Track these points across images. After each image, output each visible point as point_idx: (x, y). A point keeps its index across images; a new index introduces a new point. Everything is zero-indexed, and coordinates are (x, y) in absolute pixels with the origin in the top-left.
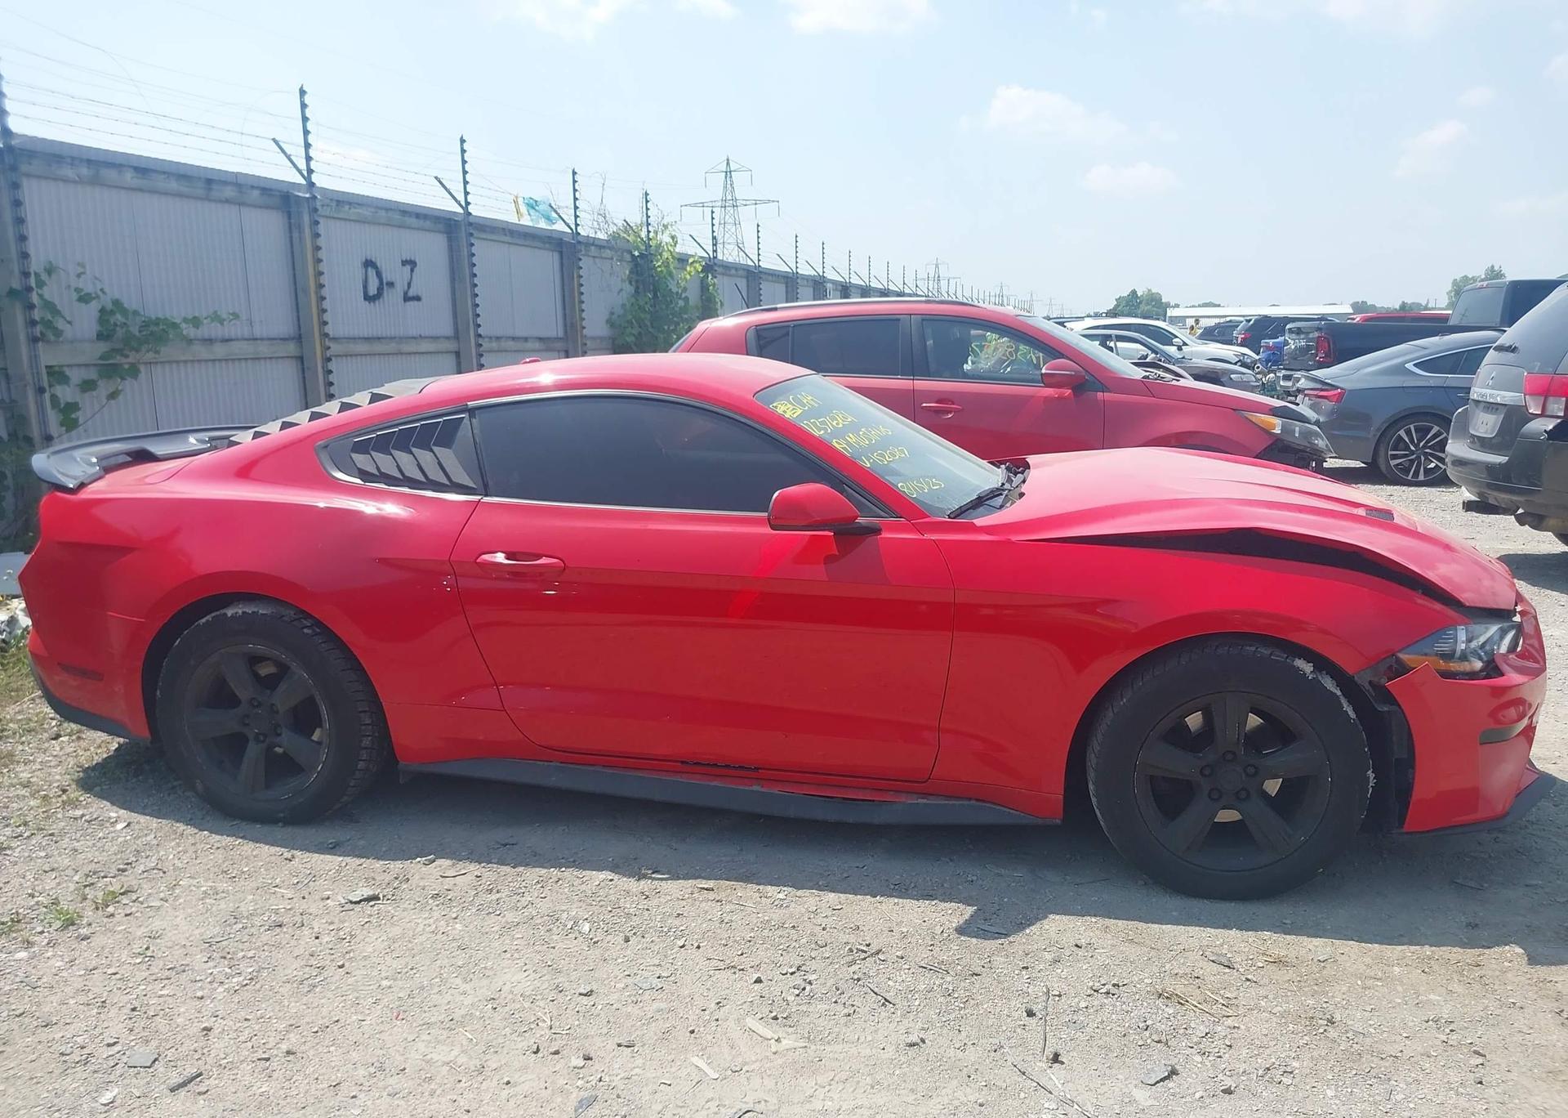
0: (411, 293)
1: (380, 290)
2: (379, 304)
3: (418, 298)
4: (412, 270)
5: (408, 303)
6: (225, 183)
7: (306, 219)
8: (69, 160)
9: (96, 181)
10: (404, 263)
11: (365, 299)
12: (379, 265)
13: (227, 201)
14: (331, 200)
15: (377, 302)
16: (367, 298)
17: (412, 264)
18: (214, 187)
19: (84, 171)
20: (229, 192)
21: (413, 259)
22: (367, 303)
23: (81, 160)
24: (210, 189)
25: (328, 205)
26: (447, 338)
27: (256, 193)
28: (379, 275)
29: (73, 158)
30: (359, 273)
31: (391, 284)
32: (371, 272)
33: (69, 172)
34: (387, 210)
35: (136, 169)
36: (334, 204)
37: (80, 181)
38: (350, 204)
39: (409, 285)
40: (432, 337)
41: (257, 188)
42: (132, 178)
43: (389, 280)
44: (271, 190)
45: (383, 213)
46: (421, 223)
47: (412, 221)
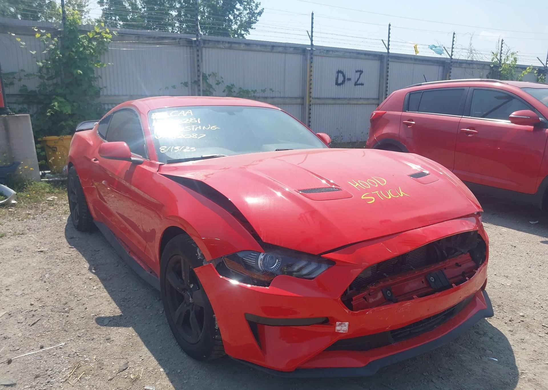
0: (358, 82)
1: (344, 82)
2: (342, 86)
3: (362, 84)
4: (360, 74)
5: (356, 86)
6: (279, 46)
7: (309, 57)
8: (222, 42)
9: (230, 48)
10: (357, 72)
11: (336, 84)
12: (344, 72)
13: (279, 52)
14: (324, 50)
15: (341, 85)
16: (337, 84)
17: (361, 72)
18: (275, 48)
19: (227, 45)
20: (281, 49)
21: (361, 70)
22: (337, 86)
23: (226, 42)
24: (273, 49)
25: (322, 52)
26: (374, 99)
27: (292, 49)
28: (344, 76)
29: (223, 42)
30: (335, 75)
31: (349, 79)
32: (340, 76)
33: (221, 46)
34: (350, 53)
35: (245, 44)
36: (325, 52)
37: (225, 48)
38: (333, 51)
39: (358, 80)
40: (365, 99)
41: (292, 47)
42: (243, 47)
43: (348, 77)
44: (298, 48)
45: (348, 54)
46: (367, 57)
47: (363, 56)
